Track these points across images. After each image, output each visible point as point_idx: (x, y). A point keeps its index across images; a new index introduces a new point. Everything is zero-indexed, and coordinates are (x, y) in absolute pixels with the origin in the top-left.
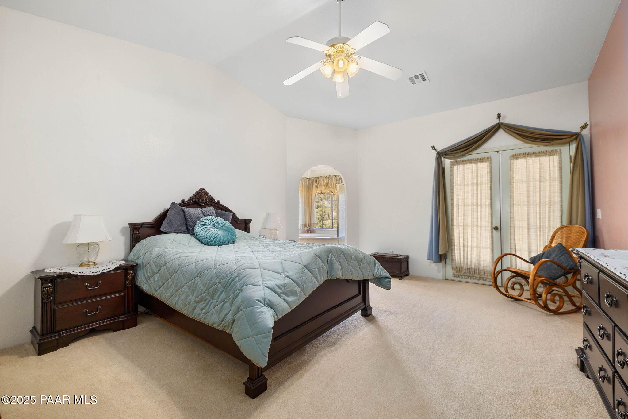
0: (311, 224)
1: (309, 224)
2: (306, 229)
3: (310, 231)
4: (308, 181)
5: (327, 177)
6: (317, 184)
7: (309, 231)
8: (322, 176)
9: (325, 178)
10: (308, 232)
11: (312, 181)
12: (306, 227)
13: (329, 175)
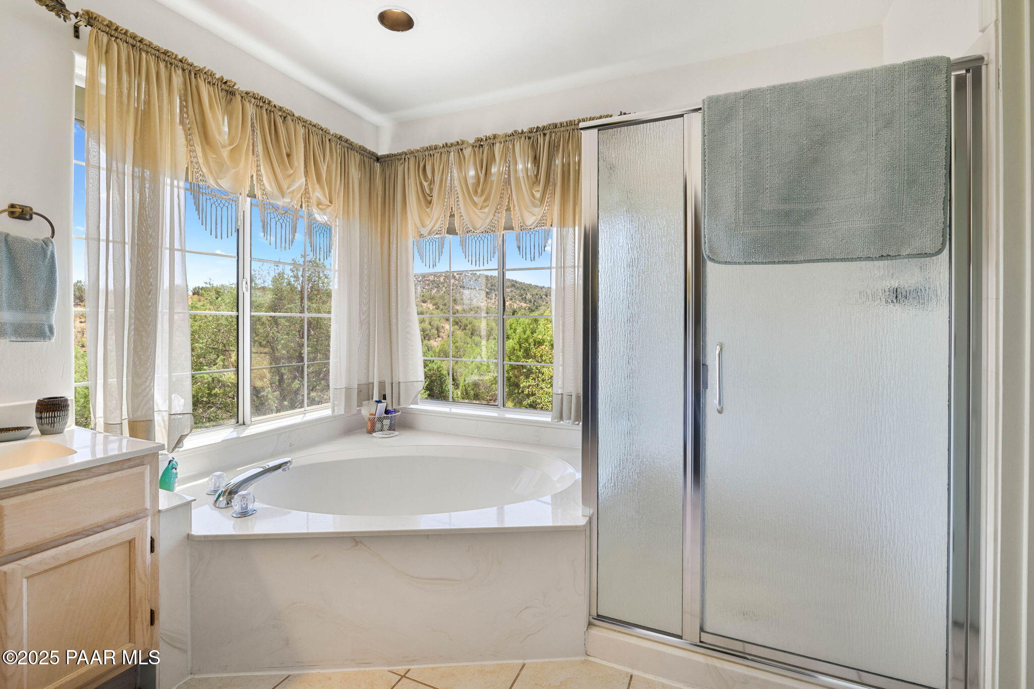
0: (395, 385)
1: (382, 385)
2: (366, 411)
3: (387, 422)
4: (383, 170)
5: (479, 144)
6: (425, 184)
7: (381, 420)
8: (453, 141)
9: (468, 152)
10: (378, 425)
11: (400, 169)
12: (369, 397)
13: (489, 133)
